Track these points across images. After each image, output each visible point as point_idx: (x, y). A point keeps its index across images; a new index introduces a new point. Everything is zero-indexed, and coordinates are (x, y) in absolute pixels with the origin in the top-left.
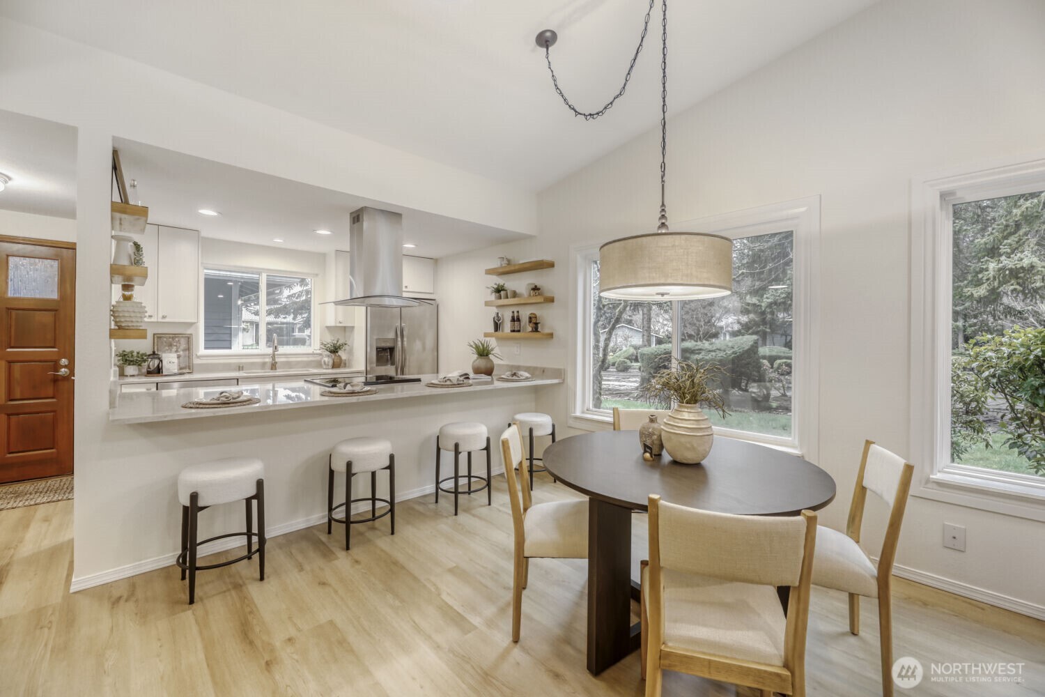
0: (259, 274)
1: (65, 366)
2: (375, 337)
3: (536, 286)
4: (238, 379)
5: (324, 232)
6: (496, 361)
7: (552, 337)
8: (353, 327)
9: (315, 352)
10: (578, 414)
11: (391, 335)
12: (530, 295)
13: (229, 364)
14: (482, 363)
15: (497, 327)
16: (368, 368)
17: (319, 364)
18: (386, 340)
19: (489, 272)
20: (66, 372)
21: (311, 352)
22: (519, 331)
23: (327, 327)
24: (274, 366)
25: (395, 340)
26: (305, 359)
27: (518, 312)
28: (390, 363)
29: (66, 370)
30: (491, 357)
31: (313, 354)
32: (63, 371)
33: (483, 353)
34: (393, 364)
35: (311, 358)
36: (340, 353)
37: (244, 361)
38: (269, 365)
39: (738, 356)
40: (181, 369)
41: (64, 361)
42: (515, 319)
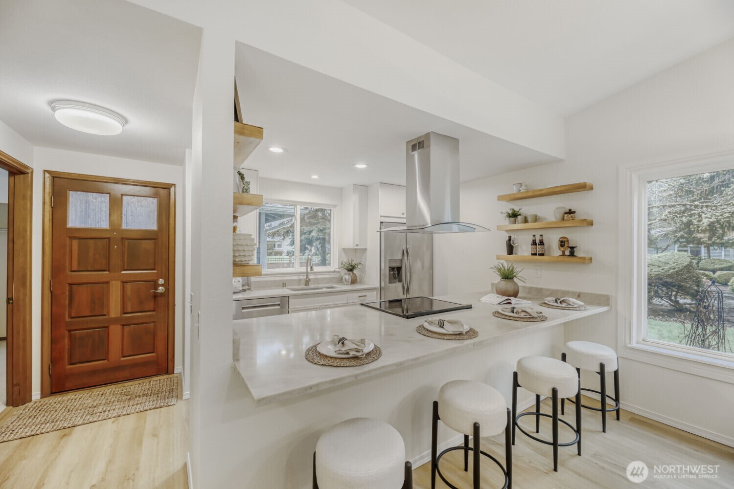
0: (296, 206)
1: (162, 285)
2: (388, 258)
3: (570, 210)
4: (289, 297)
5: (361, 166)
6: (520, 284)
7: (591, 262)
8: (365, 250)
9: (336, 270)
10: (634, 344)
11: (399, 257)
12: (563, 219)
13: (275, 281)
14: (505, 285)
15: (511, 249)
16: (383, 285)
17: (341, 280)
18: (395, 261)
19: (501, 198)
20: (162, 289)
21: (332, 270)
22: (543, 255)
23: (343, 249)
24: (307, 283)
25: (401, 261)
26: (327, 276)
27: (541, 236)
28: (397, 280)
29: (163, 288)
30: (515, 279)
31: (334, 272)
32: (161, 289)
33: (508, 276)
34: (400, 281)
35: (332, 276)
36: (355, 271)
37: (285, 278)
38: (304, 282)
39: (677, 272)
40: (243, 286)
41: (161, 281)
42: (538, 244)
